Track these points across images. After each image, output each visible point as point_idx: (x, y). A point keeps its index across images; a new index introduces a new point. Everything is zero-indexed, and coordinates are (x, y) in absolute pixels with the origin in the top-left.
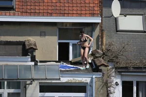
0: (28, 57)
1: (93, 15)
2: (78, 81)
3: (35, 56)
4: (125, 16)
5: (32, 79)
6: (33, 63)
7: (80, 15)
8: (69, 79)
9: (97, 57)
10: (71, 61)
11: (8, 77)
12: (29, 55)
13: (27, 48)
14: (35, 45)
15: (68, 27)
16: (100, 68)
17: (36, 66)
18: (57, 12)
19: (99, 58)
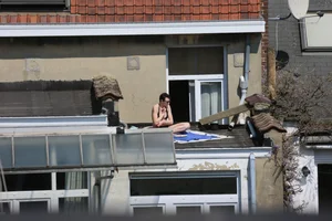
0: (102, 115)
1: (246, 15)
2: (218, 166)
3: (117, 113)
4: (321, 15)
5: (113, 166)
6: (113, 130)
7: (217, 17)
8: (198, 162)
9: (258, 112)
10: (199, 123)
11: (58, 163)
12: (104, 112)
13: (100, 95)
14: (117, 88)
15: (190, 44)
16: (266, 136)
17: (121, 137)
18: (165, 11)
19: (264, 114)
